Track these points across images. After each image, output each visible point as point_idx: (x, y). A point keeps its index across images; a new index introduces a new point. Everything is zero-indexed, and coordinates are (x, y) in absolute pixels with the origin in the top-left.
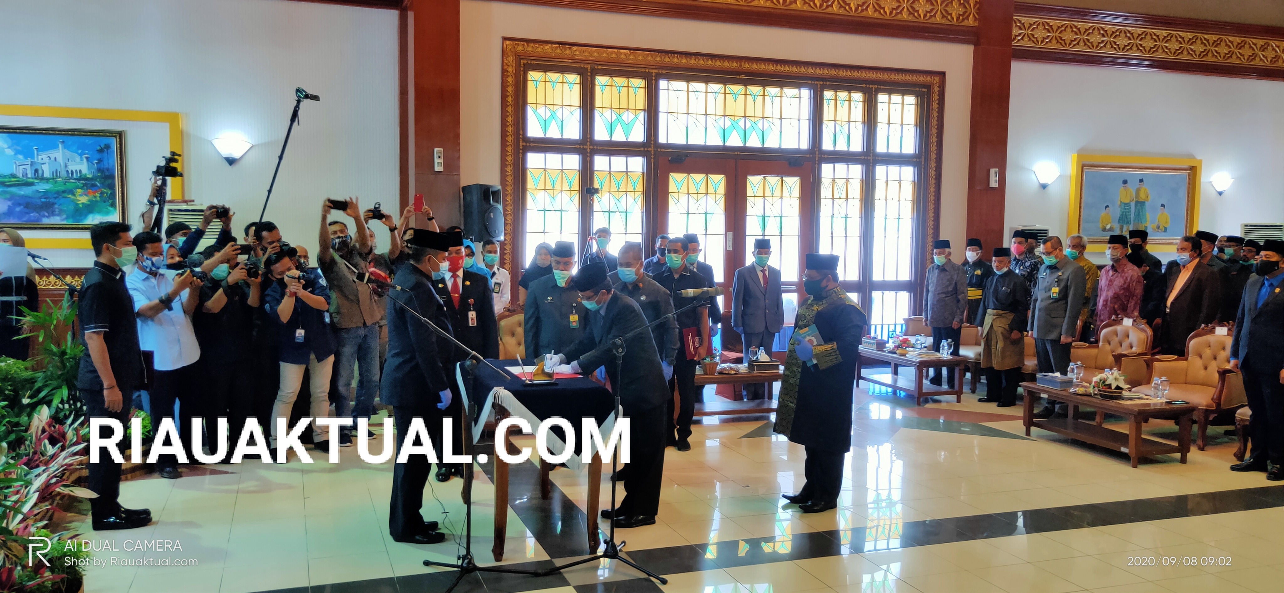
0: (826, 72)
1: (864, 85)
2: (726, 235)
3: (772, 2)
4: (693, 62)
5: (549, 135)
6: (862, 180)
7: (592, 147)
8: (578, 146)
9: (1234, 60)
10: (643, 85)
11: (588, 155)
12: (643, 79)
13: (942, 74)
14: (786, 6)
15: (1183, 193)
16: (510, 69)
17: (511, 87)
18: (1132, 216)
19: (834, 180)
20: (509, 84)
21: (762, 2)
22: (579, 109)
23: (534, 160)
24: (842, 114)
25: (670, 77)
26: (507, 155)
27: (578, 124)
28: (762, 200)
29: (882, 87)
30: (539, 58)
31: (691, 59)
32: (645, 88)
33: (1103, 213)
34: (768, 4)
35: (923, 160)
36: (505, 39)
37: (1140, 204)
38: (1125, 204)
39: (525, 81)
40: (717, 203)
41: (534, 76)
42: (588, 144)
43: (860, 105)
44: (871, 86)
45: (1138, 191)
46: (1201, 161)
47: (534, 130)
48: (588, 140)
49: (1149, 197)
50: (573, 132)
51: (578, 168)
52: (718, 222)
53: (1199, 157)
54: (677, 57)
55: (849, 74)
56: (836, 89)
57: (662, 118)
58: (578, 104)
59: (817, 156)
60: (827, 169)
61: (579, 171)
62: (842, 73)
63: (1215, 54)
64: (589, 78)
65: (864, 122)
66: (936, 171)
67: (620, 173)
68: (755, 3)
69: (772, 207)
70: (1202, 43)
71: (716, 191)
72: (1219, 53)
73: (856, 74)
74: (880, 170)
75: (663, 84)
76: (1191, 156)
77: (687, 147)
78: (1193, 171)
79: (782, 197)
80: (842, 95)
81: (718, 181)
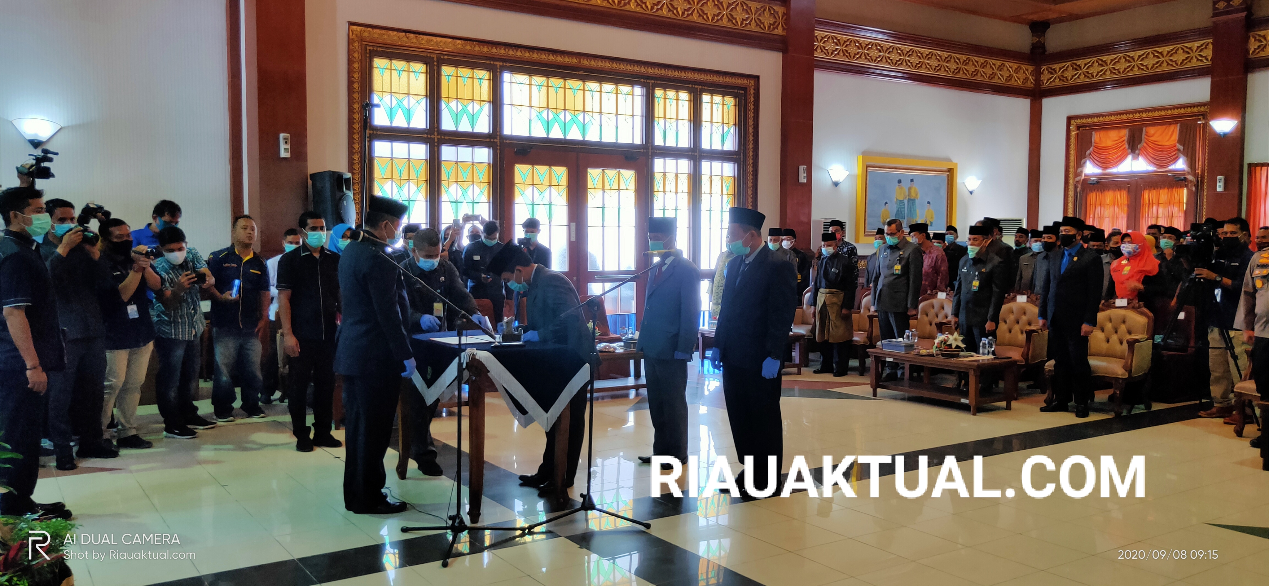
0: (657, 71)
1: (690, 86)
2: (569, 226)
3: (608, 2)
4: (535, 56)
5: (396, 124)
6: (689, 175)
7: (439, 137)
8: (425, 136)
9: (978, 78)
10: (487, 77)
11: (436, 144)
12: (488, 71)
13: (757, 78)
14: (621, 7)
15: (944, 192)
16: (356, 55)
17: (357, 73)
18: (906, 212)
19: (665, 173)
20: (355, 70)
21: (599, 2)
22: (425, 99)
23: (381, 148)
24: (671, 112)
25: (514, 70)
26: (354, 143)
27: (424, 113)
28: (601, 192)
29: (706, 88)
30: (386, 45)
31: (533, 53)
32: (490, 80)
33: (883, 209)
34: (605, 4)
35: (742, 157)
36: (351, 24)
37: (912, 201)
38: (901, 201)
39: (371, 67)
40: (561, 194)
41: (379, 63)
42: (436, 133)
43: (686, 104)
44: (696, 87)
45: (910, 189)
46: (956, 164)
47: (380, 118)
48: (436, 129)
49: (919, 195)
50: (420, 121)
51: (424, 157)
52: (561, 213)
53: (955, 161)
54: (521, 51)
55: (676, 74)
56: (665, 87)
57: (507, 110)
58: (424, 93)
59: (650, 151)
60: (658, 164)
61: (426, 160)
62: (671, 73)
63: (965, 72)
64: (435, 68)
65: (690, 120)
66: (753, 167)
67: (466, 163)
68: (593, 2)
69: (611, 198)
70: (955, 61)
71: (559, 182)
72: (967, 71)
73: (683, 75)
74: (705, 165)
75: (507, 76)
76: (949, 160)
77: (530, 139)
78: (951, 172)
79: (619, 189)
80: (671, 94)
81: (561, 173)
